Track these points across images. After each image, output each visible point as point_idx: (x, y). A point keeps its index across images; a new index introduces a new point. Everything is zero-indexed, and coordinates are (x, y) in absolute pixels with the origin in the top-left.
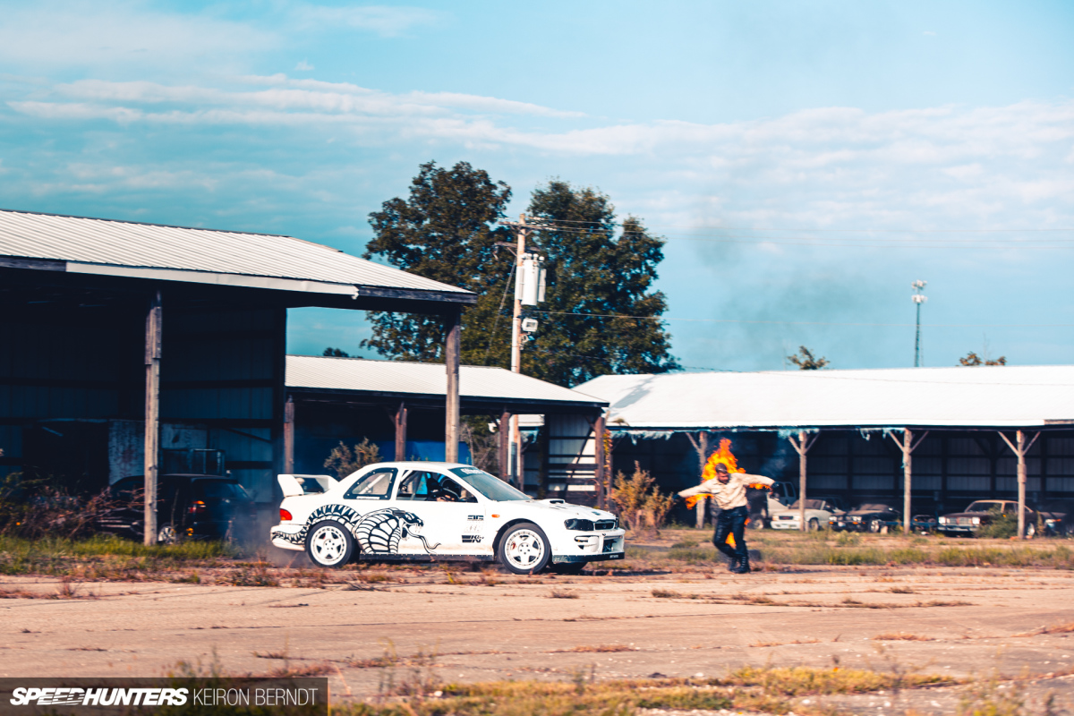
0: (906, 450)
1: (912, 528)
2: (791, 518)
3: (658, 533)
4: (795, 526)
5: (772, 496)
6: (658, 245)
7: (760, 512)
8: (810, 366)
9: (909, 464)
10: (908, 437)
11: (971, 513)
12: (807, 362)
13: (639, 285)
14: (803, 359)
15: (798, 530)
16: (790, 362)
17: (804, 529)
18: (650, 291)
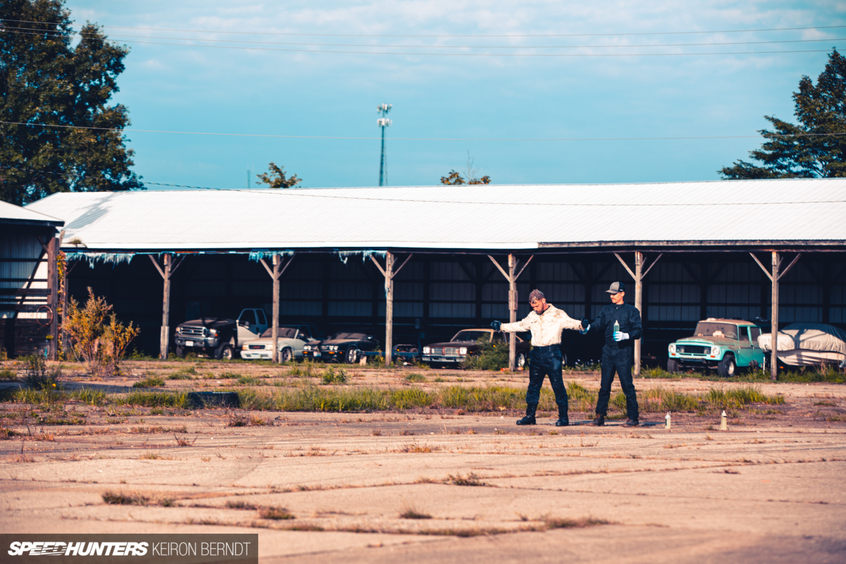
0: (388, 275)
1: (394, 358)
2: (262, 347)
3: (117, 369)
4: (266, 355)
5: (242, 324)
6: (120, 54)
7: (229, 340)
8: (281, 184)
9: (392, 290)
10: (390, 262)
11: (458, 342)
12: (277, 181)
13: (98, 97)
14: (274, 177)
15: (271, 360)
16: (261, 180)
17: (277, 360)
18: (110, 104)
